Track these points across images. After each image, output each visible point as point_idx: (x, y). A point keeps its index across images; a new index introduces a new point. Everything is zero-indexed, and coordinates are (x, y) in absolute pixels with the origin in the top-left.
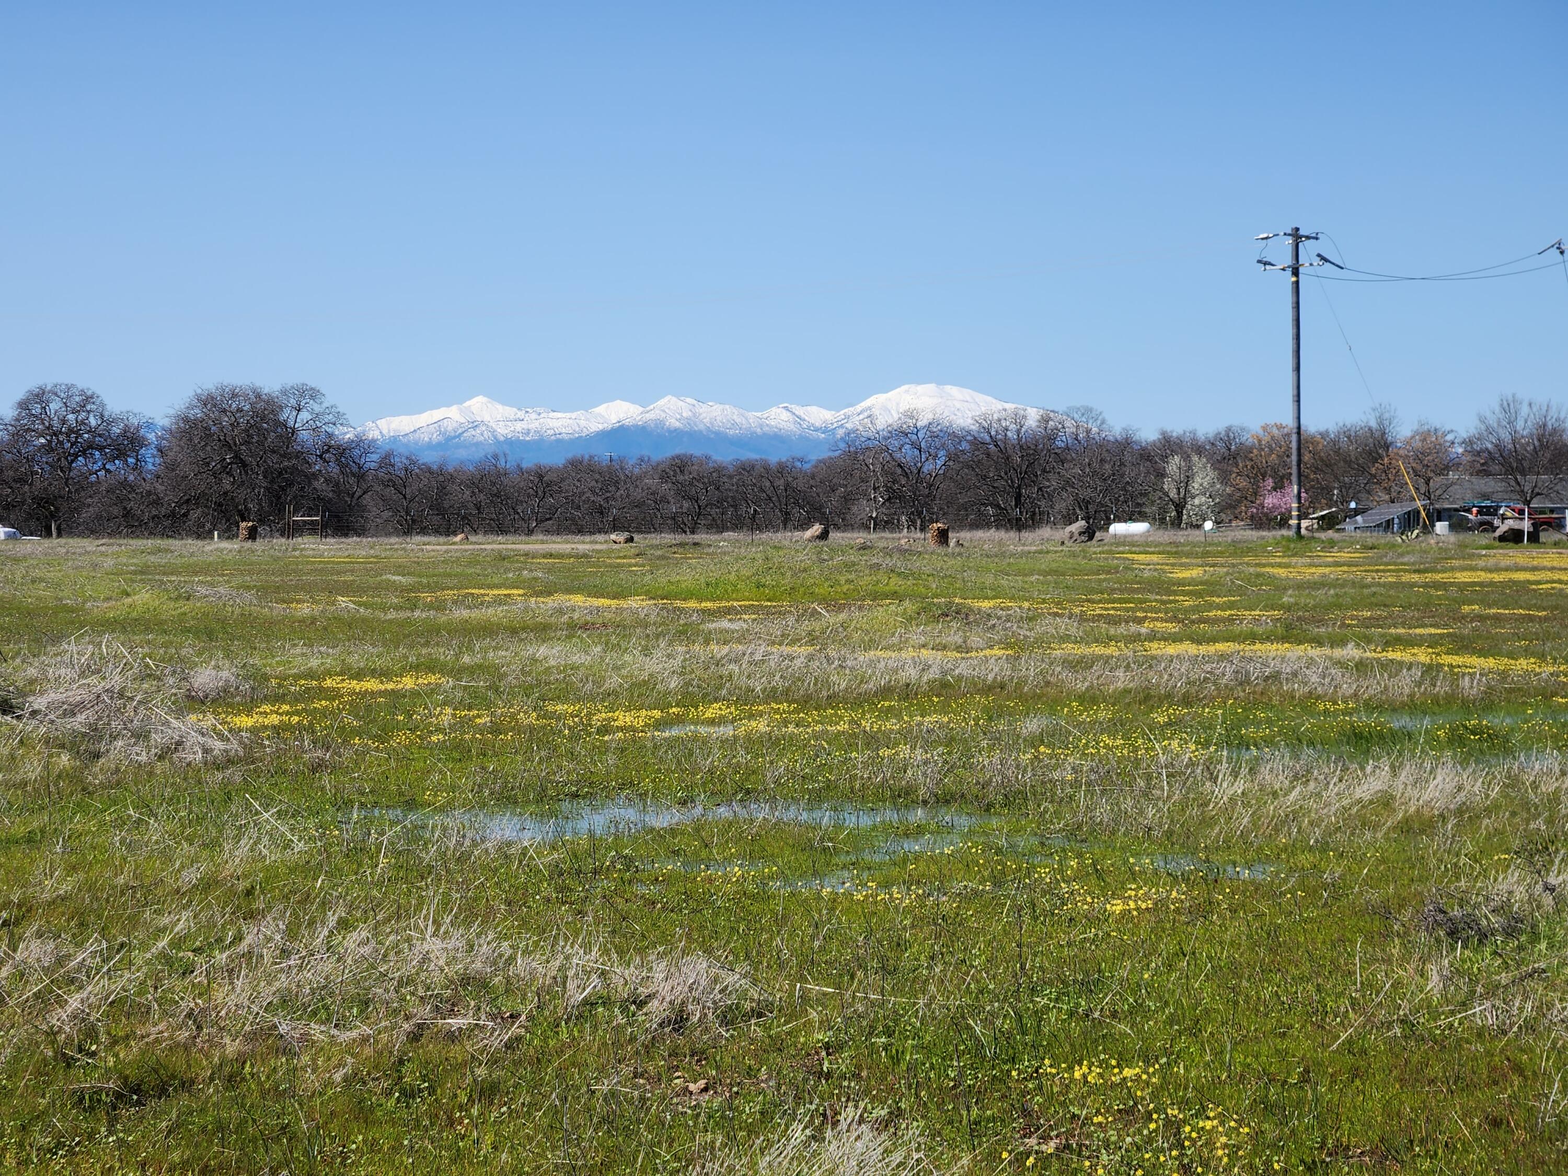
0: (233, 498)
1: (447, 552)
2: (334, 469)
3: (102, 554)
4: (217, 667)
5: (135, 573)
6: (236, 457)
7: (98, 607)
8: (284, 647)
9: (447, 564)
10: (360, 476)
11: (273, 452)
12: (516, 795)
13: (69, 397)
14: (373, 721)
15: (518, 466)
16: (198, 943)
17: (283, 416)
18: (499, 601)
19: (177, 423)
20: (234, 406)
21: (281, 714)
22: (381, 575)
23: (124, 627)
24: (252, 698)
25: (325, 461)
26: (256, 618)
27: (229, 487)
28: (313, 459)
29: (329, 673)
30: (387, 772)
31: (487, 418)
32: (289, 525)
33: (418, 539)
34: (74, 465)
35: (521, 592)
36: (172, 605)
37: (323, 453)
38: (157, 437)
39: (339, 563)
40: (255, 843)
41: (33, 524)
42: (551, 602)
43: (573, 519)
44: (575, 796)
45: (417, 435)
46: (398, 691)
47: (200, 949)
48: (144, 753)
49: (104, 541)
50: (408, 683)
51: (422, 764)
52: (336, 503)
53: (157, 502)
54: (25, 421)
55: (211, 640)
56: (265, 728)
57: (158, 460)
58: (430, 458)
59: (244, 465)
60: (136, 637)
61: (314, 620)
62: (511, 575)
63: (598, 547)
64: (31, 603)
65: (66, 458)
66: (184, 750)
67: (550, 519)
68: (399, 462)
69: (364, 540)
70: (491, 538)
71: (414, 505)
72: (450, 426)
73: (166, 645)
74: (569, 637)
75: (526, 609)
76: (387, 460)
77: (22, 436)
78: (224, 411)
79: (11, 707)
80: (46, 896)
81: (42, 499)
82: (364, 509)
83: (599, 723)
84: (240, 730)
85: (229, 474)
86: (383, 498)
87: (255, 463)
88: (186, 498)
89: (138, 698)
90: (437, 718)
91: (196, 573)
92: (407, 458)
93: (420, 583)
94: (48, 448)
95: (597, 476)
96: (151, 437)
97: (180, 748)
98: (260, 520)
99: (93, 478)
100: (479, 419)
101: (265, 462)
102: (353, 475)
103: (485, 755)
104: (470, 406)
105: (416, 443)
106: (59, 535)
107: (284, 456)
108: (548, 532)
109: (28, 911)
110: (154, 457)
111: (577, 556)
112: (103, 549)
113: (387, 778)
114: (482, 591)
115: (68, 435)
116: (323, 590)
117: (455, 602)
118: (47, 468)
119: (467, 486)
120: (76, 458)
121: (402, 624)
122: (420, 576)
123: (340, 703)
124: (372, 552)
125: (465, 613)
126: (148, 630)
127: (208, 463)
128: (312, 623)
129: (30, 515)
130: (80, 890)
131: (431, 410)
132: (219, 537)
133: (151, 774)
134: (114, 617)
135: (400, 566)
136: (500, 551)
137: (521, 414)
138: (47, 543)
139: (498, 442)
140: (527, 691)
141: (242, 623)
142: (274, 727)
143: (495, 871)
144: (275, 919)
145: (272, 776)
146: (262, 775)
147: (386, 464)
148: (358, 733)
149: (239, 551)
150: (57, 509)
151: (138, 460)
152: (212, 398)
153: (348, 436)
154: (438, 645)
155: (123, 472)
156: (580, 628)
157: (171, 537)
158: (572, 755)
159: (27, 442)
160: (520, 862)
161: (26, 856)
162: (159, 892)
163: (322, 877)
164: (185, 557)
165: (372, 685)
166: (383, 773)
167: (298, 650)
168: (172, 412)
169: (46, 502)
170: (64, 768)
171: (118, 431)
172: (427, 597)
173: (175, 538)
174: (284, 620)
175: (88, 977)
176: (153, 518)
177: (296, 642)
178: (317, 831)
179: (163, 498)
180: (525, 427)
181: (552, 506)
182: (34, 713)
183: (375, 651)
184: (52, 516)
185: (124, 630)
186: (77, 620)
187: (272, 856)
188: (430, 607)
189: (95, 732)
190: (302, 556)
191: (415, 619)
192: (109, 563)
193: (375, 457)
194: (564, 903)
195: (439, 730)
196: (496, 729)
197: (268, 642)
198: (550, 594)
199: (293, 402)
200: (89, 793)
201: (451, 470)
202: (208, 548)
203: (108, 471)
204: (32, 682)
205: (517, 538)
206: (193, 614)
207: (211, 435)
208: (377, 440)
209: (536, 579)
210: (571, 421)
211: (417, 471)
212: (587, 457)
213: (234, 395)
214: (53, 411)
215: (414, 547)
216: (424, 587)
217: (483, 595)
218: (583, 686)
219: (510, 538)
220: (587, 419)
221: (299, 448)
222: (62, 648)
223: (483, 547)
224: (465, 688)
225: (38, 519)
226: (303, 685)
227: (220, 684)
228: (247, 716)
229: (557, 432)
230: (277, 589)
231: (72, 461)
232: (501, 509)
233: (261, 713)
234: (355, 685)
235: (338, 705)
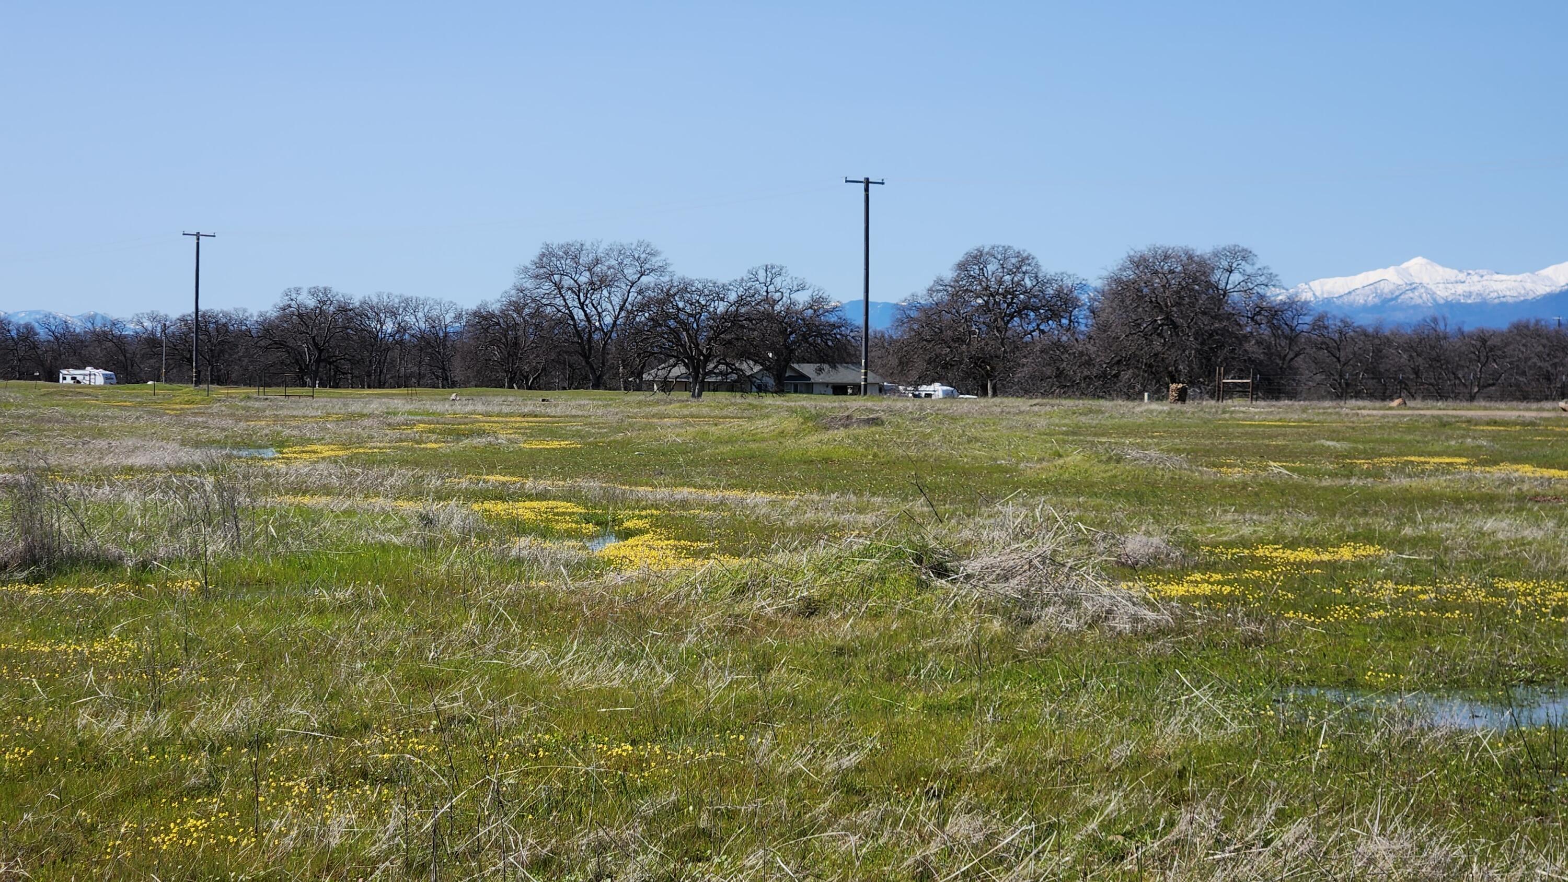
0: (1163, 360)
1: (1383, 417)
2: (1265, 331)
3: (1036, 414)
4: (1148, 533)
5: (1066, 433)
6: (1167, 318)
7: (1031, 468)
8: (1215, 513)
9: (1384, 429)
10: (1293, 338)
11: (1204, 313)
12: (1465, 678)
13: (1005, 259)
14: (1310, 593)
15: (1460, 329)
16: (1128, 827)
17: (1214, 278)
18: (1439, 470)
19: (1109, 285)
20: (1166, 267)
21: (1212, 584)
22: (1315, 440)
23: (1056, 488)
24: (1183, 566)
25: (1257, 323)
26: (1187, 482)
27: (1160, 349)
28: (1243, 321)
29: (1262, 542)
30: (1324, 649)
31: (1426, 280)
32: (1219, 387)
33: (1352, 403)
34: (1010, 325)
35: (1464, 460)
36: (1103, 467)
37: (1255, 315)
38: (1090, 299)
39: (1271, 426)
40: (1187, 721)
41: (970, 382)
42: (1500, 471)
43: (1518, 385)
44: (1530, 682)
45: (1352, 297)
46: (1336, 561)
47: (1130, 833)
48: (1074, 620)
49: (1037, 401)
50: (1346, 553)
51: (1362, 642)
52: (1268, 365)
53: (1089, 363)
54: (964, 282)
55: (1142, 504)
56: (1197, 597)
57: (1090, 322)
58: (1366, 321)
59: (1175, 326)
60: (1068, 500)
61: (1245, 485)
62: (1453, 443)
63: (1545, 414)
64: (967, 463)
65: (1003, 319)
66: (1114, 619)
67: (1493, 385)
68: (1334, 324)
69: (1296, 403)
70: (1430, 403)
71: (1348, 368)
72: (1386, 288)
73: (1097, 508)
74: (1520, 509)
75: (1471, 480)
76: (1320, 323)
77: (961, 297)
78: (1156, 273)
79: (946, 570)
80: (976, 768)
81: (979, 359)
82: (1295, 371)
83: (1554, 603)
84: (1171, 599)
85: (1160, 335)
86: (1315, 361)
87: (1185, 325)
88: (1116, 359)
89: (1069, 565)
90: (1377, 593)
91: (1126, 435)
92: (1342, 321)
93: (1356, 449)
94: (985, 308)
95: (1544, 341)
96: (1084, 298)
97: (1111, 616)
98: (1190, 382)
99: (1028, 338)
100: (1417, 281)
101: (1196, 323)
102: (1286, 338)
103: (1429, 634)
104: (1408, 268)
105: (1351, 305)
106: (995, 394)
107: (1215, 317)
108: (1490, 398)
109: (958, 782)
110: (1087, 318)
111: (1524, 424)
112: (1036, 408)
113: (1325, 655)
114: (1422, 459)
115: (1005, 297)
116: (1254, 454)
117: (1394, 470)
118: (984, 328)
119: (1404, 350)
120: (1012, 318)
121: (1338, 491)
122: (1355, 442)
123: (1274, 573)
124: (1305, 416)
125: (1406, 482)
126: (1079, 493)
127: (1139, 325)
128: (1243, 488)
129: (968, 375)
130: (1009, 763)
131: (1367, 271)
132: (1149, 398)
133: (1081, 642)
134: (1046, 479)
135: (1334, 431)
136: (1438, 417)
137: (1462, 276)
138: (983, 402)
139: (1437, 305)
140: (1476, 565)
141: (1172, 488)
142: (1205, 596)
143: (1445, 762)
144: (1208, 806)
145: (1204, 649)
146: (1193, 648)
147: (1319, 326)
148: (1295, 607)
149: (1169, 413)
150: (993, 368)
151: (1070, 321)
152: (1145, 260)
153: (1280, 298)
154: (1377, 515)
155: (1056, 332)
156: (1530, 499)
157: (1102, 397)
158: (1525, 637)
159: (966, 303)
160: (1472, 754)
161: (957, 724)
162: (1089, 768)
163: (1258, 761)
164: (1114, 418)
165: (1306, 555)
166: (1319, 649)
167: (1229, 517)
168: (1105, 274)
169: (983, 362)
170: (996, 634)
171: (1052, 292)
172: (1363, 464)
173: (1106, 399)
174: (1214, 484)
175: (1017, 857)
176: (1085, 379)
177: (1228, 508)
178: (1251, 711)
179: (1094, 359)
180: (1467, 289)
181: (1495, 371)
182: (968, 577)
183: (1310, 520)
184: (989, 375)
185: (1056, 492)
186: (1010, 480)
187: (1203, 735)
188: (1367, 474)
189: (1027, 599)
190: (1232, 418)
191: (1351, 487)
192: (1042, 423)
193: (1308, 319)
194: (1522, 802)
195: (1381, 606)
196: (1442, 606)
197: (1198, 507)
198: (1496, 463)
199: (1225, 264)
200: (1019, 661)
201: (1387, 333)
202: (1138, 410)
203: (1042, 332)
204: (967, 543)
205: (1458, 404)
206: (1124, 476)
207: (1143, 297)
208: (1310, 301)
209: (1480, 447)
210: (1516, 284)
211: (1352, 334)
212: (1533, 321)
213: (1166, 257)
214: (990, 273)
215: (1348, 411)
216: (1360, 453)
217: (1426, 463)
218: (1536, 563)
219: (1450, 403)
220: (1534, 282)
221: (1230, 310)
222: (995, 509)
223: (1422, 412)
224: (1409, 561)
225: (974, 379)
226: (1235, 554)
227: (1151, 550)
228: (1178, 584)
229: (1501, 295)
230: (1207, 452)
231: (1008, 322)
232: (1440, 374)
233: (1192, 582)
234: (1291, 555)
235: (1271, 576)
